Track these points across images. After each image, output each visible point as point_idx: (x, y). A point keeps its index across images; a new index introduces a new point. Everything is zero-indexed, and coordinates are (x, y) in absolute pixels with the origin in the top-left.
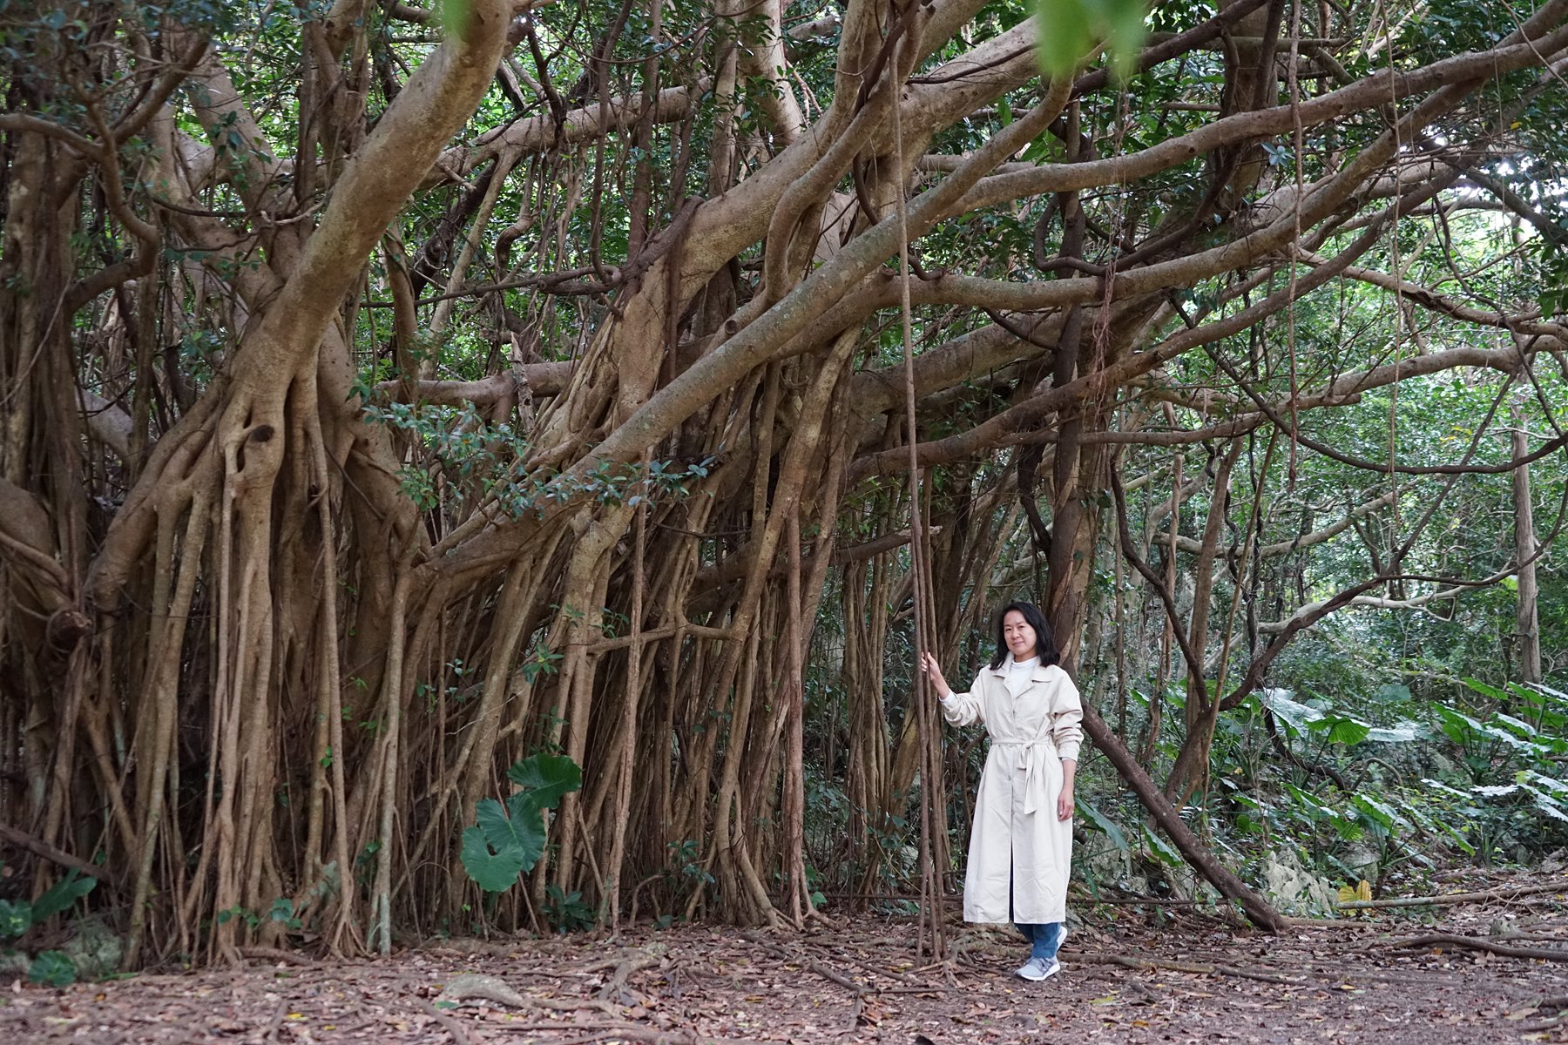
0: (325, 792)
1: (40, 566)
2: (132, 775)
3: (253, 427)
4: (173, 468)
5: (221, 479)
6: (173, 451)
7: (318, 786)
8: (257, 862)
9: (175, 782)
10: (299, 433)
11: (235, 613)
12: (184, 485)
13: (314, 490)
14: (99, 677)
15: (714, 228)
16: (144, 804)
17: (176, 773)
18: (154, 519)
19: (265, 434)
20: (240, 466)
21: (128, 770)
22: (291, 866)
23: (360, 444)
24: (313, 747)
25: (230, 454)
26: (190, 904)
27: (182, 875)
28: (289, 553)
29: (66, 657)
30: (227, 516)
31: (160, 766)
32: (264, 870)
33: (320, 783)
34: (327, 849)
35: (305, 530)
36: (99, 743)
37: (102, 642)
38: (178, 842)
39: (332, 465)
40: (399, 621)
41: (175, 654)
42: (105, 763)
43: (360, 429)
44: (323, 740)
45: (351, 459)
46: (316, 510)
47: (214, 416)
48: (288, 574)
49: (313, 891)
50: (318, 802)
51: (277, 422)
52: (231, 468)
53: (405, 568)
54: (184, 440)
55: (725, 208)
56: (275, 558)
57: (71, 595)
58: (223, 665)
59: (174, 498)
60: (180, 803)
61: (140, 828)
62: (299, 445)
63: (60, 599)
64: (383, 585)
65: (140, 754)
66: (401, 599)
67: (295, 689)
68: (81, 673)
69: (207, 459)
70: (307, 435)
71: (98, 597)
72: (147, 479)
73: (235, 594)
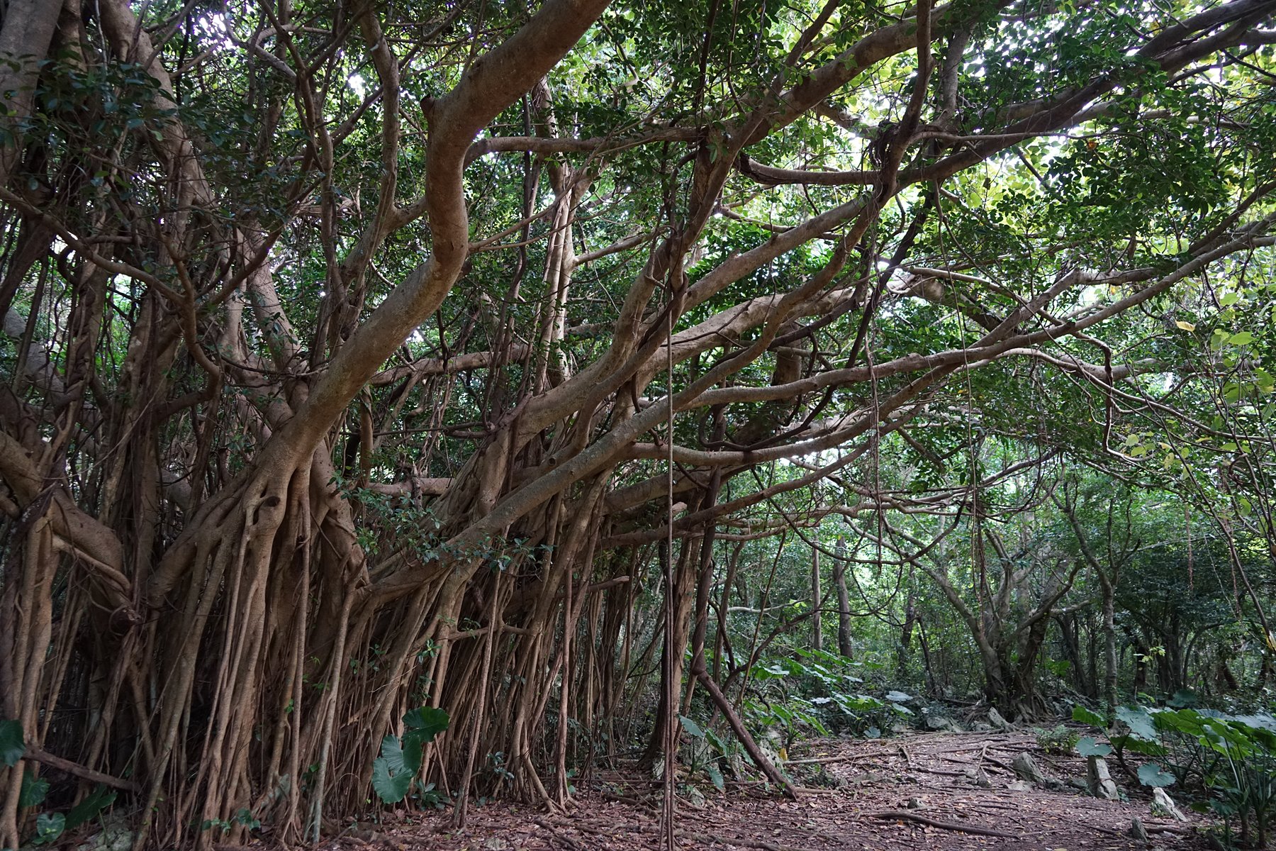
0: (286, 728)
1: (111, 578)
2: (158, 716)
3: (266, 497)
4: (211, 520)
5: (242, 528)
6: (213, 509)
7: (282, 725)
8: (236, 776)
9: (187, 722)
10: (295, 503)
11: (240, 614)
12: (218, 531)
13: (301, 539)
14: (145, 650)
15: (539, 409)
16: (163, 736)
17: (188, 716)
18: (194, 552)
19: (274, 502)
20: (255, 521)
21: (156, 712)
22: (259, 776)
23: (333, 513)
24: (282, 700)
25: (250, 512)
26: (185, 808)
27: (183, 786)
28: (280, 576)
29: (121, 639)
30: (243, 552)
31: (179, 711)
32: (240, 780)
33: (284, 722)
34: (285, 765)
35: (293, 563)
36: (138, 693)
37: (149, 629)
38: (183, 761)
39: (313, 524)
40: (345, 622)
41: (197, 639)
42: (141, 708)
43: (332, 504)
44: (289, 694)
45: (326, 521)
46: (301, 552)
47: (244, 488)
48: (278, 590)
49: (271, 795)
50: (281, 735)
51: (283, 497)
52: (249, 522)
53: (352, 588)
54: (221, 502)
55: (546, 399)
56: (271, 580)
57: (131, 598)
58: (228, 649)
59: (209, 539)
60: (188, 736)
61: (158, 754)
62: (294, 510)
63: (122, 599)
64: (336, 599)
65: (164, 704)
66: (348, 609)
67: (274, 662)
68: (130, 648)
69: (234, 515)
70: (300, 505)
71: (151, 598)
72: (194, 526)
73: (242, 603)
